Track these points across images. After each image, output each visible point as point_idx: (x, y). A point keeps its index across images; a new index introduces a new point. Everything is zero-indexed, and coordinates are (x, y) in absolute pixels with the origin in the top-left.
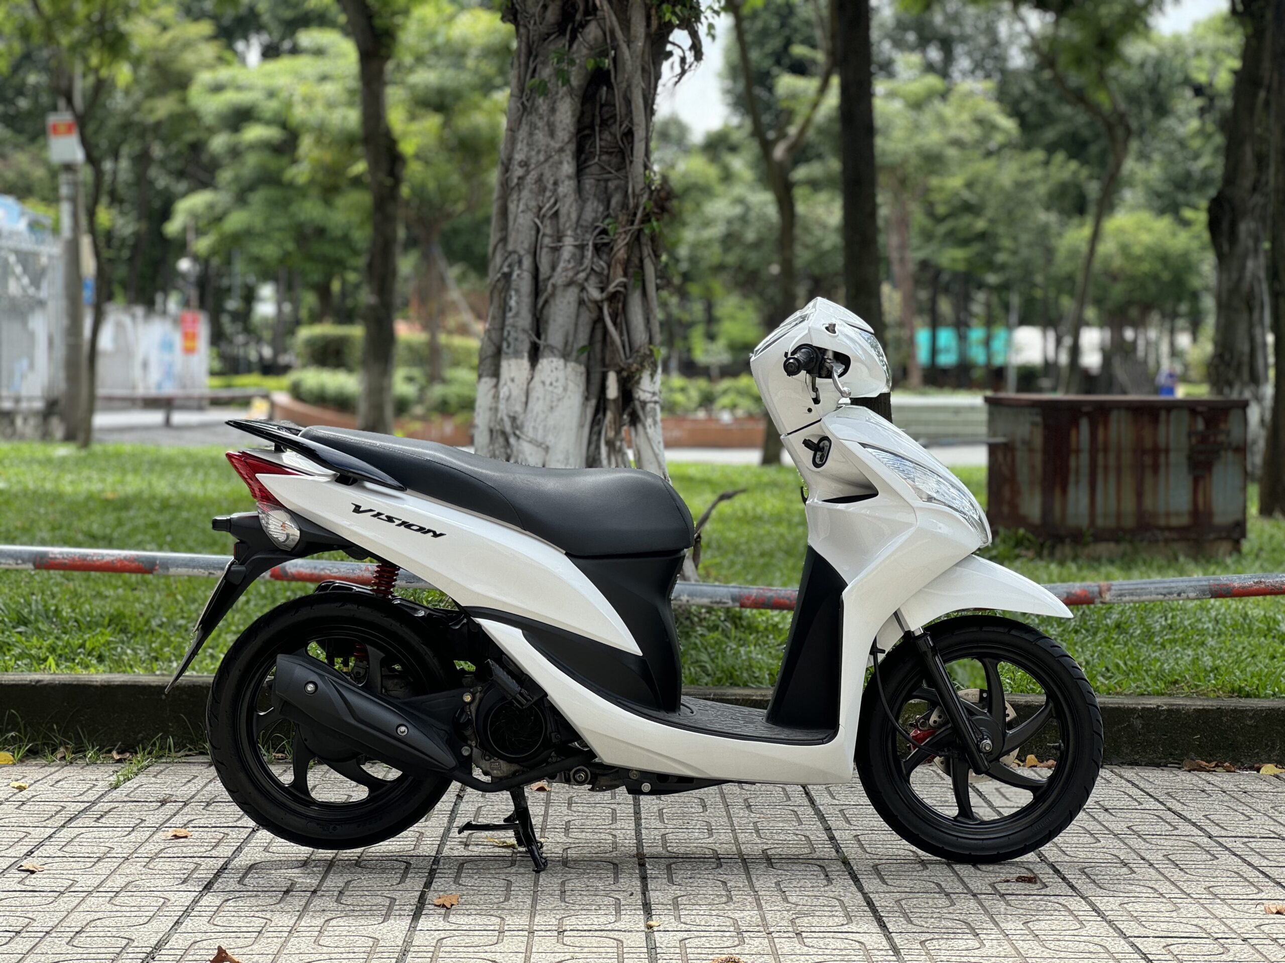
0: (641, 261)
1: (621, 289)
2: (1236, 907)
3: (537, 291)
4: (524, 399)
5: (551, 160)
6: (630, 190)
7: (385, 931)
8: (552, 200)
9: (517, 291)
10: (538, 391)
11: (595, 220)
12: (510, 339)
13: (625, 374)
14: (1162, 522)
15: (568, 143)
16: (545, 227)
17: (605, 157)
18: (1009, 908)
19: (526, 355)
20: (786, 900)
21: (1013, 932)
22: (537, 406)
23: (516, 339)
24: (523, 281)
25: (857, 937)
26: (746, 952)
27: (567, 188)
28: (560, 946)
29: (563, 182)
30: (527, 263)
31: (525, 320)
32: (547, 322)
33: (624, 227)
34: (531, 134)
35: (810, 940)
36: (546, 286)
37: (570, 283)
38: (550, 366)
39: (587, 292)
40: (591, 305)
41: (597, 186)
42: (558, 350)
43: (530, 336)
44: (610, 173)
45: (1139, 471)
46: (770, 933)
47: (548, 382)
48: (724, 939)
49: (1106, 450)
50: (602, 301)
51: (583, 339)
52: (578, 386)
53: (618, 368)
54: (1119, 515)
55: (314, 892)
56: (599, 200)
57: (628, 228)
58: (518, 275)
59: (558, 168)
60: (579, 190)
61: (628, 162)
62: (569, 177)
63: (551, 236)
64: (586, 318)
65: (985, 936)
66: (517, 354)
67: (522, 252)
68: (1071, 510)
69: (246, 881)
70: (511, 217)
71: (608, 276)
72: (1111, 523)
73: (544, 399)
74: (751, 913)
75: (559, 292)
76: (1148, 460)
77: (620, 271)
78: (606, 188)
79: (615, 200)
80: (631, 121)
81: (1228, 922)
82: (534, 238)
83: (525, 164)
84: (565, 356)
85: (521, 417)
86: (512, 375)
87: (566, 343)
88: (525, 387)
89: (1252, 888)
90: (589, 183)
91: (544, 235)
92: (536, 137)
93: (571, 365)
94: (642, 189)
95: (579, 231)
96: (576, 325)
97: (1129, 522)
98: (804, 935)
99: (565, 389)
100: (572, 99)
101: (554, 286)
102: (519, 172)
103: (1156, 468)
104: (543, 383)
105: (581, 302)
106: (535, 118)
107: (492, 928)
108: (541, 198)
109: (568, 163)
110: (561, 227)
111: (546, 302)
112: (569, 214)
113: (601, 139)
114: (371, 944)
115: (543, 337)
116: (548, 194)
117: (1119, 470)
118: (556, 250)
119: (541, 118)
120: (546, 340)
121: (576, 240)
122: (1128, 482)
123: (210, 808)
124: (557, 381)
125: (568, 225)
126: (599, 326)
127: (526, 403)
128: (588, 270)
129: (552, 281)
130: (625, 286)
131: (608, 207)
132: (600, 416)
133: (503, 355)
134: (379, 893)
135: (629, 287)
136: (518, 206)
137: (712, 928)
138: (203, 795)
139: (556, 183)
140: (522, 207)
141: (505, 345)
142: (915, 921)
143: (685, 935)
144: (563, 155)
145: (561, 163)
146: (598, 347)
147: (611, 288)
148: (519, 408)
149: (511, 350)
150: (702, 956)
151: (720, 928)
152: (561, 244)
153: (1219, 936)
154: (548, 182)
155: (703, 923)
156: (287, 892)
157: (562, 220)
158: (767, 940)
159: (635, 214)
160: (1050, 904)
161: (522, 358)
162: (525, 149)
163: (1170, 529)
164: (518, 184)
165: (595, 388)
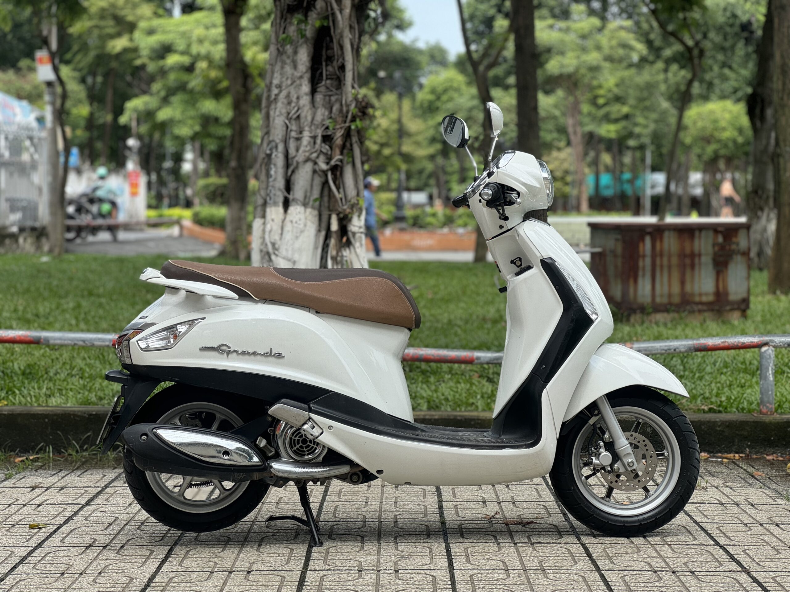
0: (351, 145)
1: (339, 163)
2: (676, 550)
3: (287, 165)
4: (280, 232)
5: (295, 84)
6: (344, 102)
7: (140, 572)
8: (296, 109)
9: (275, 165)
10: (288, 227)
11: (323, 120)
12: (272, 195)
13: (341, 216)
14: (697, 299)
15: (306, 72)
16: (292, 125)
17: (328, 82)
18: (534, 552)
19: (281, 204)
20: (397, 549)
21: (530, 568)
22: (288, 236)
23: (275, 195)
24: (279, 159)
25: (432, 573)
26: (360, 583)
27: (305, 101)
28: (245, 581)
29: (302, 97)
30: (281, 147)
31: (280, 183)
32: (294, 184)
33: (340, 124)
34: (282, 68)
35: (402, 575)
36: (292, 161)
37: (307, 160)
38: (296, 210)
39: (318, 165)
40: (320, 173)
41: (324, 99)
42: (300, 201)
43: (283, 193)
44: (332, 91)
45: (683, 268)
46: (379, 571)
47: (294, 221)
48: (349, 575)
49: (661, 255)
50: (327, 170)
51: (316, 193)
52: (313, 223)
53: (337, 212)
54: (670, 295)
55: (105, 547)
56: (326, 108)
57: (343, 125)
58: (276, 156)
59: (299, 89)
60: (313, 101)
61: (342, 84)
62: (306, 94)
63: (296, 131)
64: (318, 181)
65: (512, 571)
66: (275, 204)
67: (278, 141)
68: (640, 292)
69: (66, 540)
70: (271, 119)
71: (331, 155)
72: (665, 300)
73: (292, 231)
74: (372, 558)
75: (300, 165)
76: (688, 261)
77: (338, 151)
78: (330, 100)
79: (336, 108)
80: (344, 59)
81: (667, 560)
82: (285, 133)
83: (279, 86)
84: (305, 205)
85: (279, 242)
86: (273, 217)
87: (305, 197)
88: (281, 224)
89: (691, 537)
90: (319, 97)
91: (291, 130)
92: (285, 70)
93: (309, 210)
94: (351, 101)
95: (313, 128)
96: (312, 186)
97: (676, 300)
98: (400, 571)
99: (305, 225)
100: (307, 45)
101: (298, 163)
102: (275, 91)
103: (693, 266)
104: (292, 222)
105: (314, 172)
106: (284, 57)
107: (207, 570)
108: (288, 107)
109: (306, 85)
110: (302, 125)
111: (293, 172)
112: (306, 117)
113: (326, 70)
114: (127, 581)
115: (291, 193)
116: (293, 105)
117: (670, 267)
118: (298, 139)
119: (288, 57)
120: (293, 195)
121: (311, 132)
122: (676, 275)
123: (61, 492)
124: (300, 220)
125: (305, 124)
126: (326, 186)
127: (282, 234)
128: (318, 152)
129: (296, 159)
130: (341, 161)
131: (331, 112)
132: (328, 241)
133: (268, 205)
134: (145, 547)
135: (345, 162)
136: (275, 112)
137: (345, 568)
138: (61, 483)
139: (298, 98)
140: (277, 113)
141: (268, 199)
142: (473, 562)
143: (325, 573)
144: (302, 80)
145: (301, 85)
146: (326, 199)
147: (333, 163)
148: (277, 237)
149: (272, 202)
150: (331, 587)
151: (349, 568)
152: (301, 136)
153: (659, 569)
154: (293, 96)
155: (340, 565)
156: (87, 548)
157: (302, 120)
158: (375, 576)
159: (347, 117)
160: (560, 549)
161: (278, 206)
162: (279, 77)
163: (701, 303)
164: (275, 99)
165: (324, 225)
